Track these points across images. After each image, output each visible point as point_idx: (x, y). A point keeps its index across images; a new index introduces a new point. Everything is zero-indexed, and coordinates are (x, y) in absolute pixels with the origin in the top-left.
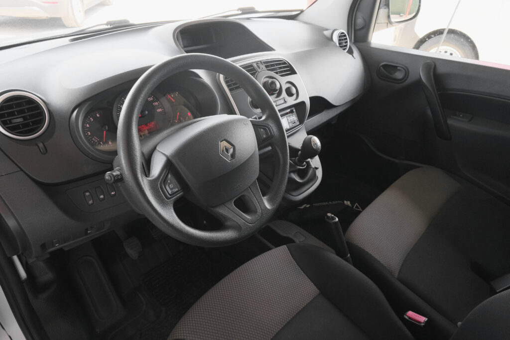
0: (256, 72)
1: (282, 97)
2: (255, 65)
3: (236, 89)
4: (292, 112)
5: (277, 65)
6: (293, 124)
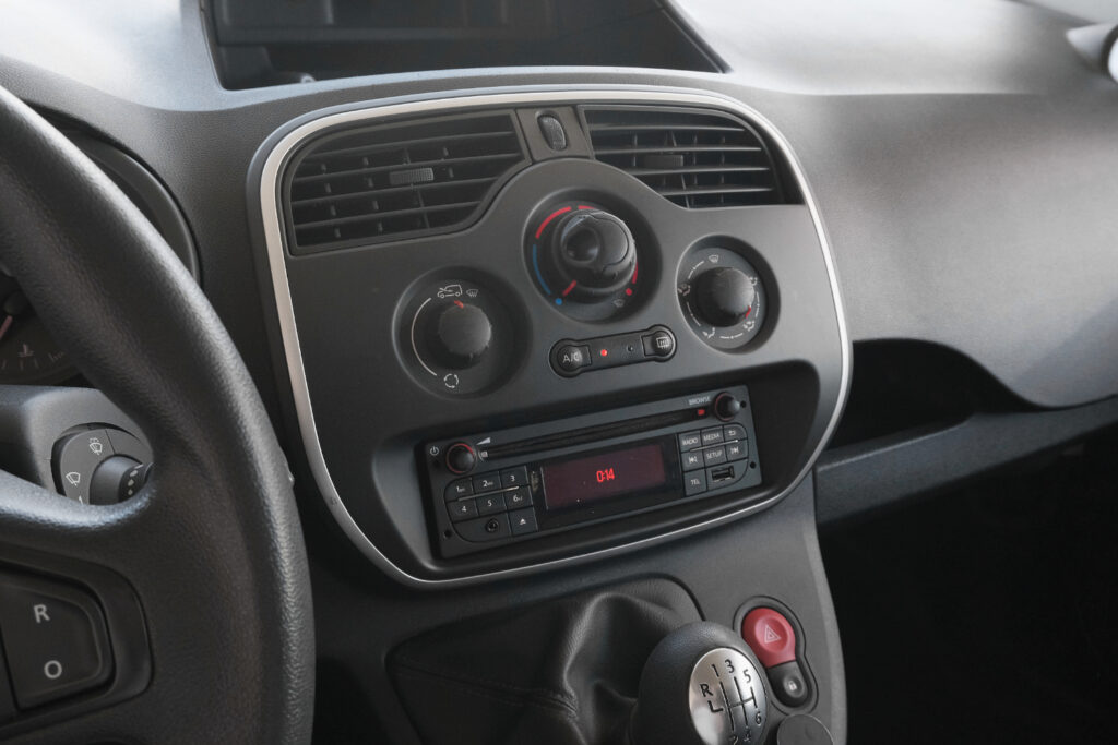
0: (520, 158)
1: (642, 321)
2: (528, 121)
3: (344, 237)
4: (720, 410)
5: (685, 138)
6: (715, 477)
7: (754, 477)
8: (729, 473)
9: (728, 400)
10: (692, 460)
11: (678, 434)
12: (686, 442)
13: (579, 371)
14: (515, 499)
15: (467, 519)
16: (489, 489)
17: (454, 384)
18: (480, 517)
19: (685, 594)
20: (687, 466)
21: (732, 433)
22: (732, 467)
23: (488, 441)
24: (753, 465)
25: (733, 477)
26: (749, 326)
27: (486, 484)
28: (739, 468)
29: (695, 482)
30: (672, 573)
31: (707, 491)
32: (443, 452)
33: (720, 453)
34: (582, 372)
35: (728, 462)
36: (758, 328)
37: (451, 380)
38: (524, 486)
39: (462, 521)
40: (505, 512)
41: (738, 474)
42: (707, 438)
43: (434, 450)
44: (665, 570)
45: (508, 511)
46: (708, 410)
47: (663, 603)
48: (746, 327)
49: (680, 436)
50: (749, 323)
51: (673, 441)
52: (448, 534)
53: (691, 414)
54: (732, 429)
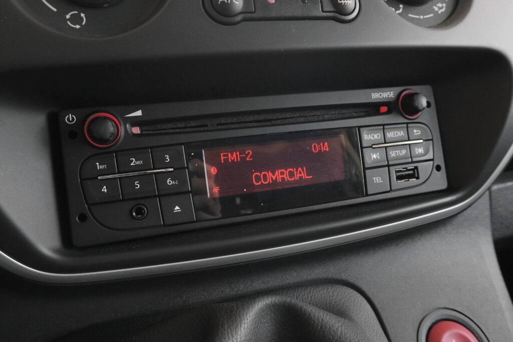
4: (405, 107)
6: (399, 178)
7: (439, 181)
8: (414, 174)
9: (412, 97)
10: (374, 156)
11: (359, 127)
12: (368, 137)
13: (239, 18)
14: (170, 182)
15: (107, 201)
16: (136, 168)
17: (80, 24)
18: (123, 200)
19: (365, 302)
20: (368, 163)
21: (416, 132)
22: (416, 168)
23: (139, 113)
24: (438, 168)
25: (418, 178)
26: (440, 8)
27: (134, 162)
28: (425, 169)
29: (377, 180)
30: (352, 280)
31: (391, 190)
32: (81, 122)
33: (404, 152)
34: (245, 20)
35: (412, 162)
36: (450, 10)
37: (76, 19)
38: (179, 169)
39: (101, 203)
40: (156, 196)
41: (423, 176)
42: (390, 135)
43: (70, 118)
44: (344, 276)
45: (159, 196)
46: (391, 107)
47: (341, 312)
48: (436, 9)
49: (362, 129)
50: (440, 5)
51: (353, 135)
52: (83, 218)
53: (373, 109)
54: (417, 128)
